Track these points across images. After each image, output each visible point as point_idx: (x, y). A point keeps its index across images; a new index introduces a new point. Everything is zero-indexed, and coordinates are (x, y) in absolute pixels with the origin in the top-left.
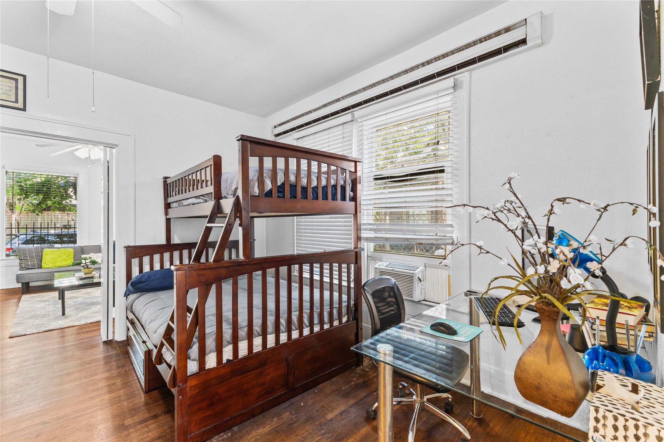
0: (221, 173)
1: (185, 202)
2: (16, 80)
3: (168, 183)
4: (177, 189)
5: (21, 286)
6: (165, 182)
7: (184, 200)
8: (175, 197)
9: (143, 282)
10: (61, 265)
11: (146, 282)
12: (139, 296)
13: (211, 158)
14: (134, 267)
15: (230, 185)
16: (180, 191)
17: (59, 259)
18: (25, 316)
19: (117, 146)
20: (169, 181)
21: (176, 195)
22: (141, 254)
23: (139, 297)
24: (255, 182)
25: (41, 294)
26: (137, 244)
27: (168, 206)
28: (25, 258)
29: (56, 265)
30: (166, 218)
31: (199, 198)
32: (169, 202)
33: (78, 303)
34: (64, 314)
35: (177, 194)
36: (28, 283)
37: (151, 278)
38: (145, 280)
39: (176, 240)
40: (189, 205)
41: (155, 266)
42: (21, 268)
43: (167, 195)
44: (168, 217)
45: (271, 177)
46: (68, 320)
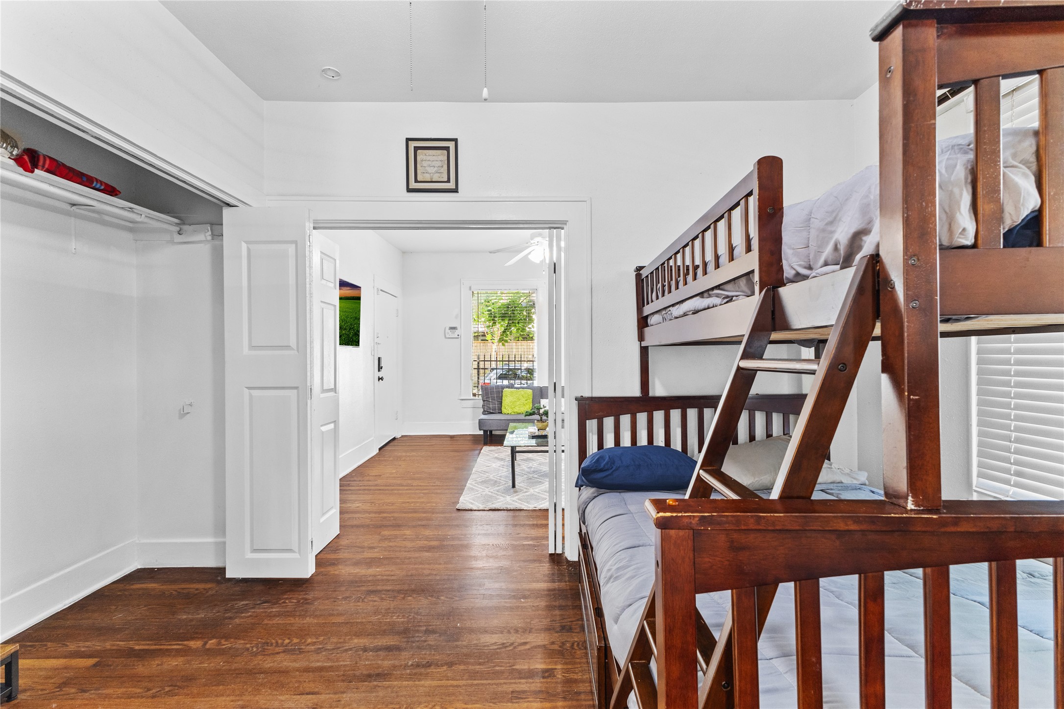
0: (781, 209)
1: (677, 311)
2: (447, 149)
3: (643, 276)
4: (660, 285)
5: (482, 434)
6: (638, 276)
7: (673, 305)
8: (655, 302)
9: (601, 471)
10: (519, 411)
11: (605, 470)
12: (596, 494)
13: (751, 172)
14: (591, 434)
15: (824, 230)
16: (666, 288)
17: (518, 403)
18: (478, 478)
19: (566, 224)
20: (644, 273)
21: (657, 298)
22: (601, 414)
23: (595, 497)
24: (956, 191)
25: (499, 447)
26: (597, 394)
27: (643, 322)
28: (487, 399)
29: (515, 411)
30: (641, 347)
31: (710, 296)
32: (645, 314)
33: (532, 469)
34: (514, 486)
35: (660, 295)
36: (491, 432)
37: (613, 463)
38: (604, 466)
39: (658, 390)
40: (685, 315)
41: (623, 437)
42: (484, 413)
43: (641, 302)
44: (644, 344)
45: (1033, 159)
46: (517, 497)
